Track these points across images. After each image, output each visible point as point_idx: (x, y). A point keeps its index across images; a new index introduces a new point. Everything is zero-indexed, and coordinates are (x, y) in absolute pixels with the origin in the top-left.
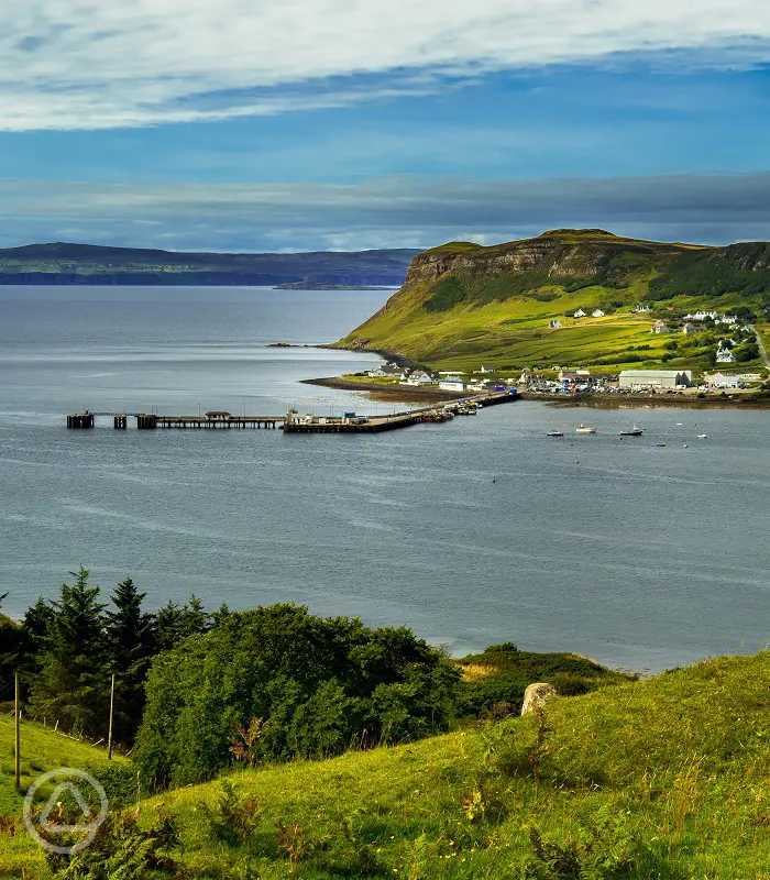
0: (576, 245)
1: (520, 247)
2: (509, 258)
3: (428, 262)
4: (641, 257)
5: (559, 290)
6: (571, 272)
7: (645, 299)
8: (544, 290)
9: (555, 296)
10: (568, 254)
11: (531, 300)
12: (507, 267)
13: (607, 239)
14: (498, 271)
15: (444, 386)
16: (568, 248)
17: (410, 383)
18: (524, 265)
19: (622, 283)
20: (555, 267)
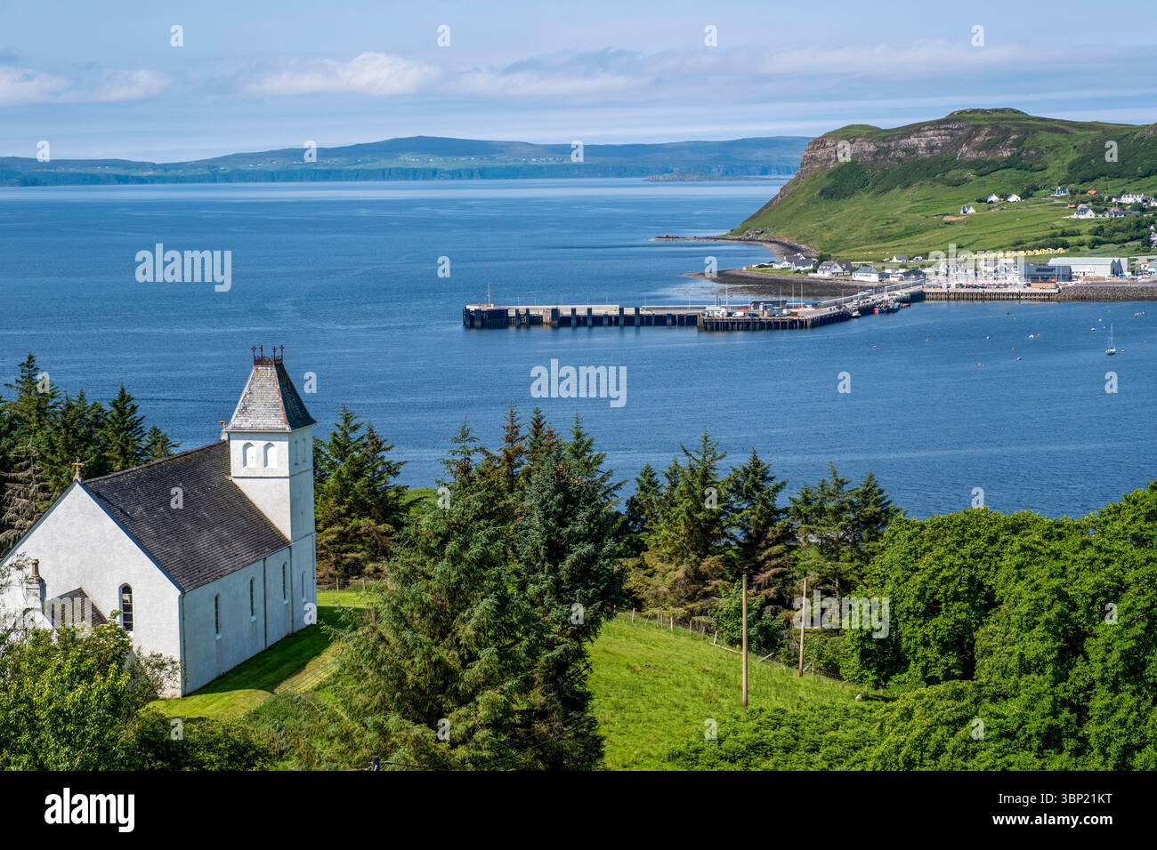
0: (986, 126)
1: (926, 128)
2: (913, 140)
3: (825, 147)
4: (1058, 137)
5: (970, 174)
6: (983, 154)
7: (1063, 183)
8: (953, 174)
9: (966, 181)
10: (977, 135)
11: (939, 185)
12: (911, 151)
13: (1019, 119)
14: (901, 154)
15: (859, 277)
16: (978, 128)
17: (820, 274)
18: (930, 148)
19: (1038, 166)
20: (964, 149)
